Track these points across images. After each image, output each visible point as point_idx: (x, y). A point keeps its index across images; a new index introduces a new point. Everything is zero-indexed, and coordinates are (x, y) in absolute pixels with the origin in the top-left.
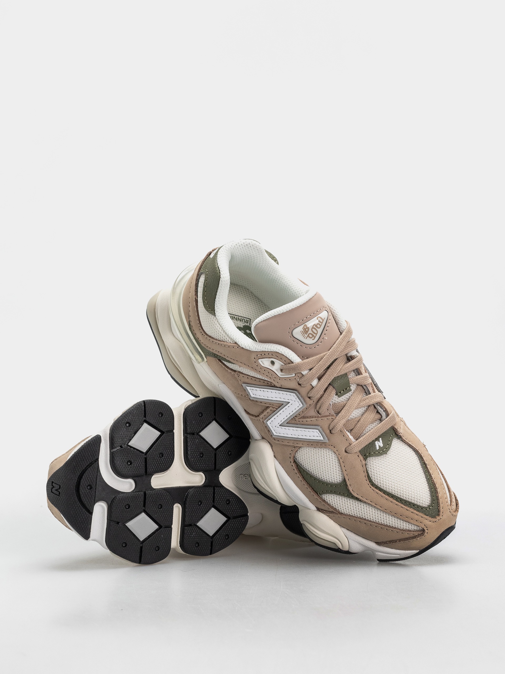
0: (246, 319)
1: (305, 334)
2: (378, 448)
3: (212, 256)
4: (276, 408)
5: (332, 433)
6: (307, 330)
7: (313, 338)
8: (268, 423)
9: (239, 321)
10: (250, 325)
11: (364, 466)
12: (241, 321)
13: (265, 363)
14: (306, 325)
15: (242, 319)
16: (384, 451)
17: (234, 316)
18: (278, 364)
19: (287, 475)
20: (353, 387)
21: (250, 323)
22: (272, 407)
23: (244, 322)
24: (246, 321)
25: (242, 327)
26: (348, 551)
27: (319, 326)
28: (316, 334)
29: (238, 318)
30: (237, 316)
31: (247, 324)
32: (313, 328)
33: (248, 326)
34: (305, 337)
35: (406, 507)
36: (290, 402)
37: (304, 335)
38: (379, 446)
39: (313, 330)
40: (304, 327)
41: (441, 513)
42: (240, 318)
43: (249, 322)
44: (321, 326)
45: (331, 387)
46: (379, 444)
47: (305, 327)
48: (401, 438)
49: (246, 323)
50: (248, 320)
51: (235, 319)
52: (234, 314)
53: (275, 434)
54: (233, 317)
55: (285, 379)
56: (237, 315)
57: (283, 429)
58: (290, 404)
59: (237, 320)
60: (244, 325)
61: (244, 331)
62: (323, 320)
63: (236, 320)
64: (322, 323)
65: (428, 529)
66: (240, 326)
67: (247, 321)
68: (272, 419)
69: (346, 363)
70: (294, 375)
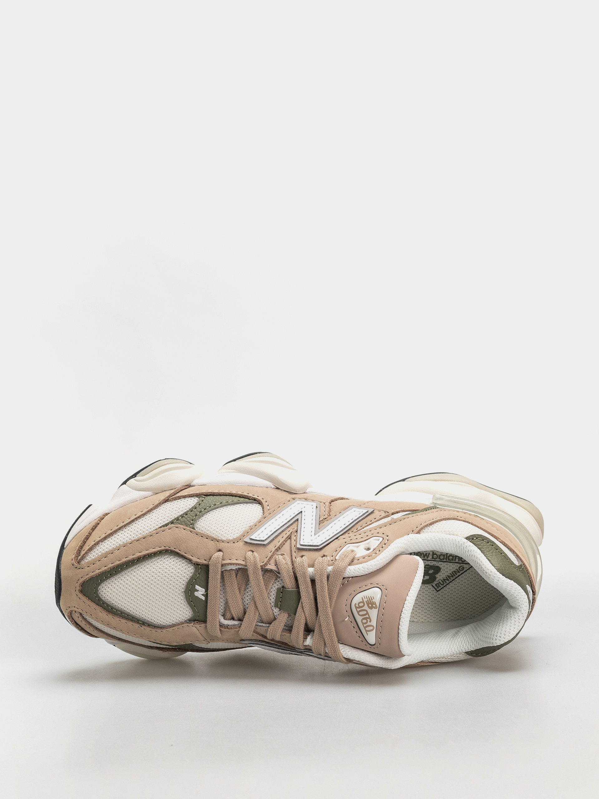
0: (441, 587)
1: (368, 600)
2: (197, 587)
3: (529, 588)
4: (321, 521)
6: (370, 605)
7: (357, 606)
8: (314, 504)
9: (445, 578)
10: (432, 585)
12: (443, 579)
13: (374, 543)
14: (376, 608)
15: (444, 582)
16: (189, 591)
17: (454, 578)
18: (361, 552)
20: (276, 611)
21: (434, 587)
22: (325, 519)
23: (439, 582)
24: (439, 584)
25: (437, 576)
26: (125, 484)
27: (364, 621)
28: (358, 612)
29: (449, 580)
30: (451, 580)
31: (435, 584)
32: (367, 613)
33: (432, 582)
34: (365, 598)
36: (315, 535)
37: (367, 598)
38: (197, 591)
39: (365, 612)
40: (375, 604)
41: (81, 596)
42: (448, 582)
43: (436, 587)
44: (363, 624)
46: (200, 592)
47: (374, 606)
49: (438, 584)
50: (438, 588)
51: (451, 576)
52: (457, 579)
53: (298, 502)
54: (454, 576)
55: (341, 548)
56: (452, 582)
57: (296, 512)
58: (313, 534)
59: (448, 577)
60: (437, 579)
61: (431, 574)
62: (367, 631)
63: (448, 575)
66: (439, 575)
67: (439, 586)
68: (314, 510)
69: (306, 624)
70: (337, 558)
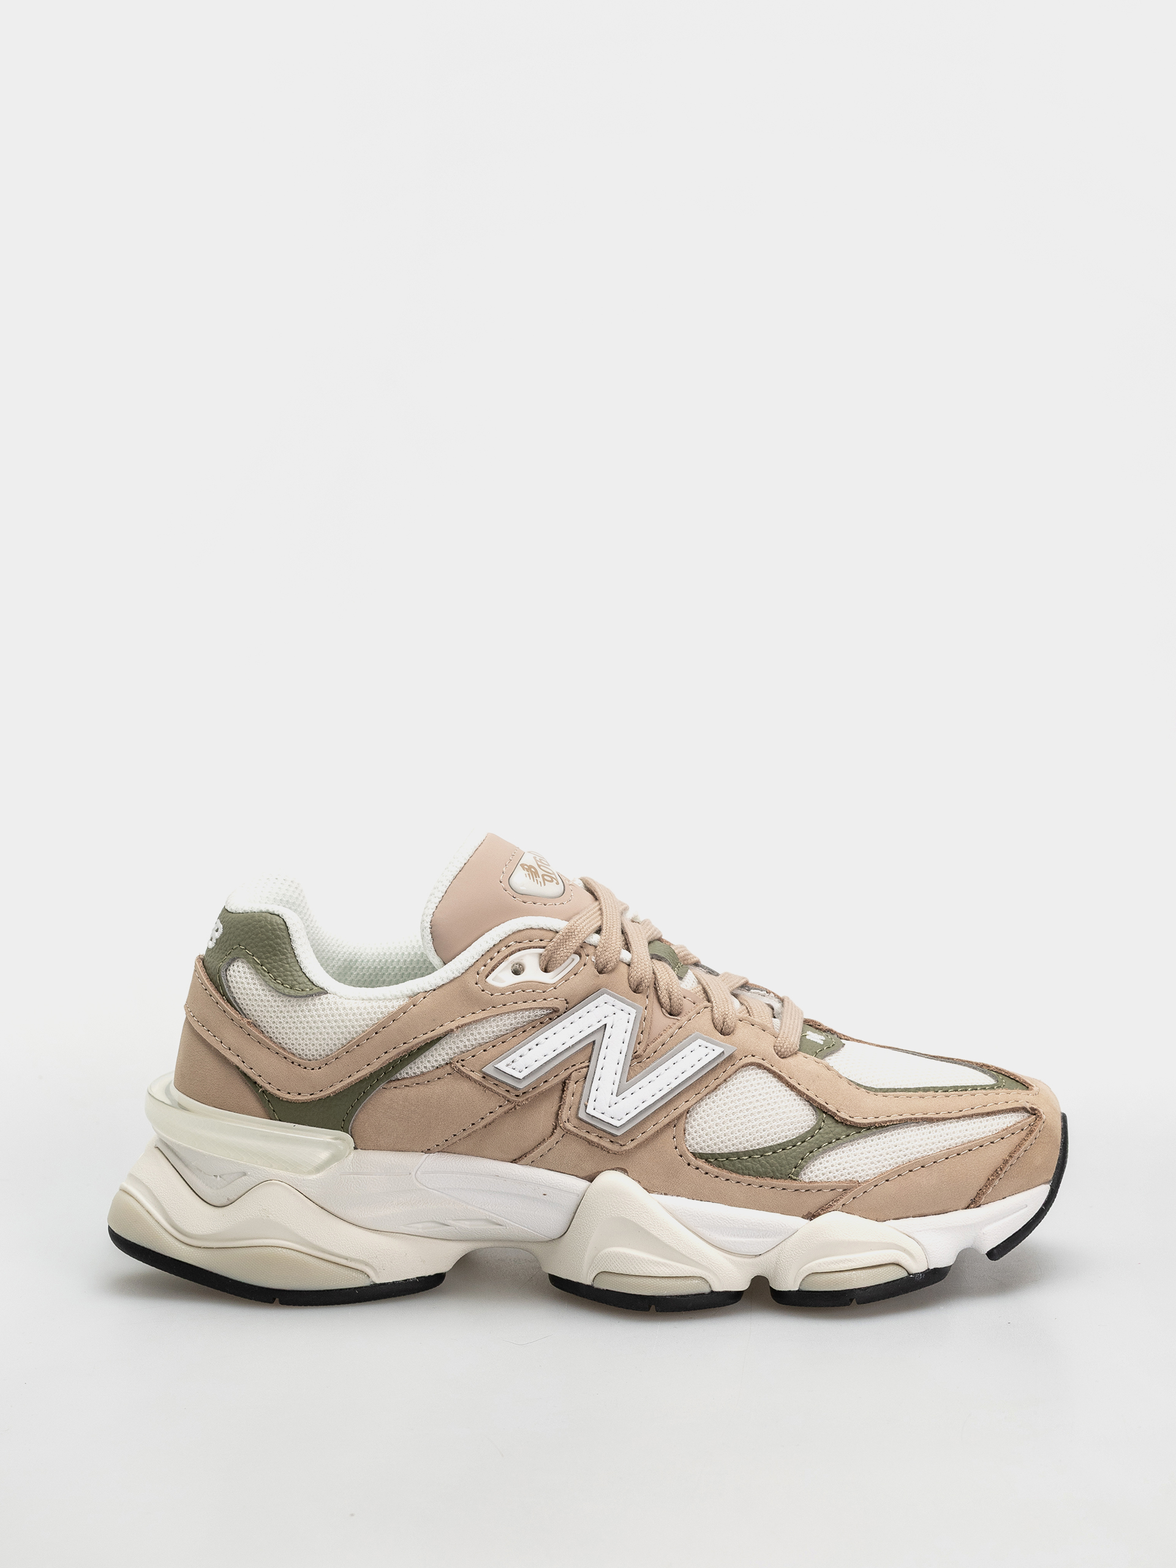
1: (535, 879)
2: (821, 1042)
4: (585, 1067)
5: (728, 1034)
8: (590, 1110)
11: (831, 1069)
13: (503, 977)
18: (530, 959)
22: (576, 1070)
34: (540, 884)
36: (606, 1025)
37: (534, 882)
40: (524, 868)
46: (815, 1038)
47: (526, 867)
53: (617, 1123)
55: (566, 979)
57: (629, 1096)
58: (608, 1029)
68: (593, 1093)
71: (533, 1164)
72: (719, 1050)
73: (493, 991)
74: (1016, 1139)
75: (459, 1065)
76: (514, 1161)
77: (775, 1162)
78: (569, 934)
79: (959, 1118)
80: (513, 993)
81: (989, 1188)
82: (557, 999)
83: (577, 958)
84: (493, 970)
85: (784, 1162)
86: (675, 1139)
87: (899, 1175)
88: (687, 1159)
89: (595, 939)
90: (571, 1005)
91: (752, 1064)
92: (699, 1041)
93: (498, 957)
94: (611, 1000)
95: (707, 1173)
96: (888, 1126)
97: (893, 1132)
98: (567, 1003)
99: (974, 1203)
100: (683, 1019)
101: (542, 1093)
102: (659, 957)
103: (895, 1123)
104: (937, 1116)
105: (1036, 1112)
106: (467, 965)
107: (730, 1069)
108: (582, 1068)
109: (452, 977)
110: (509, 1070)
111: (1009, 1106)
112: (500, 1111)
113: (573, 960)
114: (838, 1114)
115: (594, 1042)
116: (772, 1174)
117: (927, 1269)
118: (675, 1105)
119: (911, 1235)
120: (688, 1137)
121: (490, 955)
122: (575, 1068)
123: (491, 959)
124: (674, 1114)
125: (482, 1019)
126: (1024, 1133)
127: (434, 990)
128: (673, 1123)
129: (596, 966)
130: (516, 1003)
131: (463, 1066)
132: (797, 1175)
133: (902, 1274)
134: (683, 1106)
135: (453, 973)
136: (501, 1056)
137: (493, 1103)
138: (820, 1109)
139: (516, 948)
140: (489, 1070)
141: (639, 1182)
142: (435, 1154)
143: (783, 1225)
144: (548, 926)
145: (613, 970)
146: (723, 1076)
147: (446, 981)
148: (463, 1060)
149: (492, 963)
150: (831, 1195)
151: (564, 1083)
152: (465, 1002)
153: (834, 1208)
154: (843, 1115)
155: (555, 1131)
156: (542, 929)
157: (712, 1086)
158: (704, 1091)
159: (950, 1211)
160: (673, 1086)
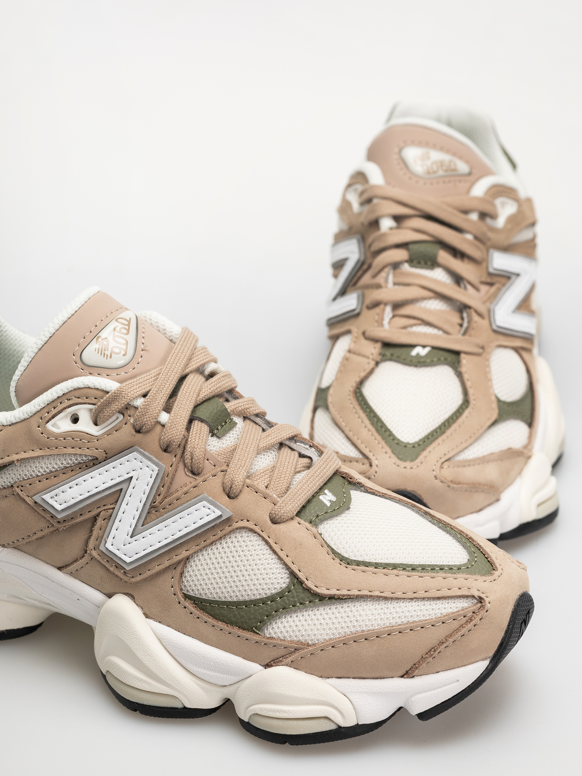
1: (106, 353)
2: (328, 504)
4: (112, 509)
5: (233, 498)
6: (106, 345)
7: (124, 353)
8: (108, 546)
11: (319, 536)
13: (61, 424)
14: (101, 339)
19: (183, 635)
22: (105, 510)
27: (124, 331)
28: (127, 345)
34: (107, 355)
35: (428, 574)
36: (132, 477)
37: (103, 353)
38: (329, 502)
39: (117, 339)
40: (98, 343)
44: (128, 330)
45: (196, 425)
46: (327, 498)
47: (101, 342)
48: (361, 487)
53: (128, 560)
55: (108, 433)
57: (140, 539)
58: (134, 480)
62: (129, 322)
64: (129, 325)
65: (488, 595)
68: (113, 531)
71: (71, 574)
72: (218, 513)
73: (50, 435)
74: (456, 624)
75: (18, 490)
76: (60, 569)
77: (245, 615)
78: (116, 396)
79: (412, 599)
80: (65, 439)
81: (421, 664)
82: (97, 449)
83: (121, 417)
84: (53, 417)
85: (252, 616)
86: (173, 579)
87: (344, 644)
88: (178, 598)
89: (139, 402)
90: (109, 456)
91: (243, 528)
92: (204, 503)
93: (60, 407)
94: (139, 457)
95: (191, 613)
96: (346, 599)
97: (350, 604)
98: (106, 454)
99: (407, 674)
100: (200, 479)
101: (77, 524)
102: (201, 419)
103: (352, 597)
104: (392, 595)
105: (483, 601)
106: (34, 410)
107: (227, 529)
108: (109, 509)
109: (23, 417)
110: (51, 502)
111: (460, 593)
112: (47, 531)
113: (118, 418)
114: (306, 582)
115: (121, 490)
116: (240, 625)
117: (356, 723)
118: (178, 552)
119: (345, 694)
120: (184, 579)
121: (54, 404)
122: (105, 508)
123: (55, 408)
124: (176, 559)
125: (37, 457)
126: (465, 620)
127: (10, 425)
128: (174, 566)
129: (134, 427)
130: (66, 448)
131: (22, 491)
132: (259, 629)
133: (333, 727)
134: (184, 554)
135: (24, 415)
136: (48, 489)
137: (43, 524)
138: (293, 575)
139: (74, 402)
140: (37, 498)
141: (142, 608)
142: (8, 549)
143: (241, 668)
144: (102, 388)
145: (148, 432)
146: (220, 534)
147: (18, 420)
148: (22, 486)
149: (54, 411)
150: (282, 652)
151: (95, 519)
152: (28, 441)
153: (283, 663)
154: (310, 584)
155: (85, 554)
156: (97, 389)
157: (209, 542)
158: (203, 544)
159: (387, 678)
160: (175, 537)
